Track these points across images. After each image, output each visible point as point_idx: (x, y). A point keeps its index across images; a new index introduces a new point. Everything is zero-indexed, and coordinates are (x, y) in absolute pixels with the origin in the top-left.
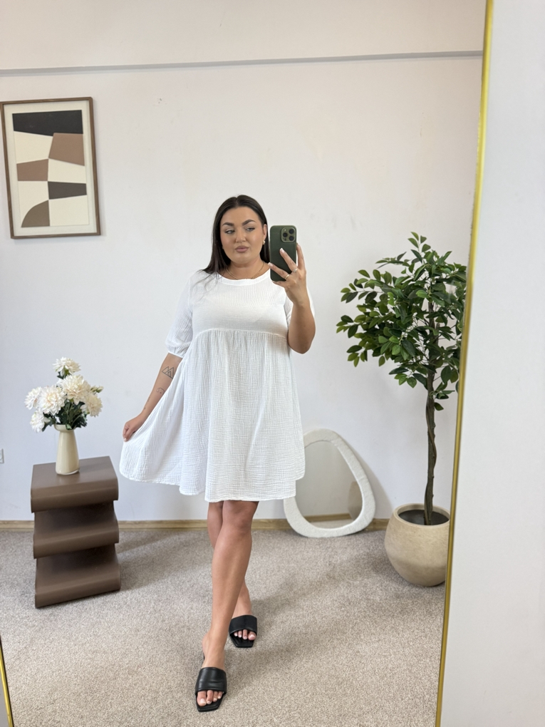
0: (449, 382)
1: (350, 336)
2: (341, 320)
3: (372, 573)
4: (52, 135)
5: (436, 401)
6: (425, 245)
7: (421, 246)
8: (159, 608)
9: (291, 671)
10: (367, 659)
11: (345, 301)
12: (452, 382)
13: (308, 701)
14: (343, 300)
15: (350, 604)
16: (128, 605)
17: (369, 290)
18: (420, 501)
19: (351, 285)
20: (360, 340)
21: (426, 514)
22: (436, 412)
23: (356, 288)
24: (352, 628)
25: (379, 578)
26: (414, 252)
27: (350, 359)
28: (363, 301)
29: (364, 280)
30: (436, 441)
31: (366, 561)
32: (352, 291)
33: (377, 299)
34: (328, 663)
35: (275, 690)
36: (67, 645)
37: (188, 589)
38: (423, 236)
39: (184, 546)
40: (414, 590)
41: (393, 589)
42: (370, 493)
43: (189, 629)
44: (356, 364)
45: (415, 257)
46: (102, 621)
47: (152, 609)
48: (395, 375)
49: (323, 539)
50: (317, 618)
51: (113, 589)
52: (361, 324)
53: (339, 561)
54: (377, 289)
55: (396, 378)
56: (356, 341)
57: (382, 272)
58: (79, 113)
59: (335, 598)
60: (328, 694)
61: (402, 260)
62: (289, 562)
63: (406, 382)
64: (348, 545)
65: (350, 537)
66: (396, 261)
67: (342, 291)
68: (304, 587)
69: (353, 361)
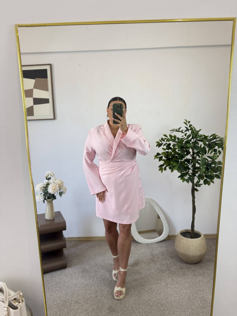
0: (201, 180)
1: (160, 160)
2: (156, 154)
3: (170, 258)
4: (35, 79)
5: (196, 187)
6: (190, 125)
7: (188, 125)
8: (84, 275)
9: (141, 301)
10: (172, 295)
11: (158, 147)
12: (202, 180)
13: (149, 313)
14: (157, 146)
15: (162, 272)
16: (71, 274)
17: (168, 142)
18: (189, 228)
19: (160, 140)
20: (163, 162)
21: (192, 234)
22: (196, 192)
23: (162, 141)
24: (164, 282)
25: (173, 261)
26: (186, 127)
27: (160, 170)
28: (165, 147)
29: (165, 139)
30: (196, 204)
31: (167, 253)
32: (161, 143)
33: (171, 146)
34: (156, 297)
35: (136, 309)
36: (49, 292)
37: (95, 267)
38: (189, 121)
39: (91, 248)
40: (188, 266)
41: (179, 265)
42: (167, 224)
43: (97, 284)
44: (162, 172)
45: (186, 129)
46: (61, 281)
47: (81, 276)
48: (180, 178)
49: (148, 244)
50: (149, 278)
51: (64, 267)
52: (164, 156)
53: (155, 253)
54: (171, 142)
55: (181, 179)
56: (162, 162)
57: (173, 134)
58: (46, 70)
59: (156, 269)
60: (157, 310)
61: (180, 130)
62: (135, 254)
63: (185, 181)
64: (159, 246)
65: (159, 243)
66: (178, 131)
67: (156, 143)
68: (143, 265)
69: (161, 171)
